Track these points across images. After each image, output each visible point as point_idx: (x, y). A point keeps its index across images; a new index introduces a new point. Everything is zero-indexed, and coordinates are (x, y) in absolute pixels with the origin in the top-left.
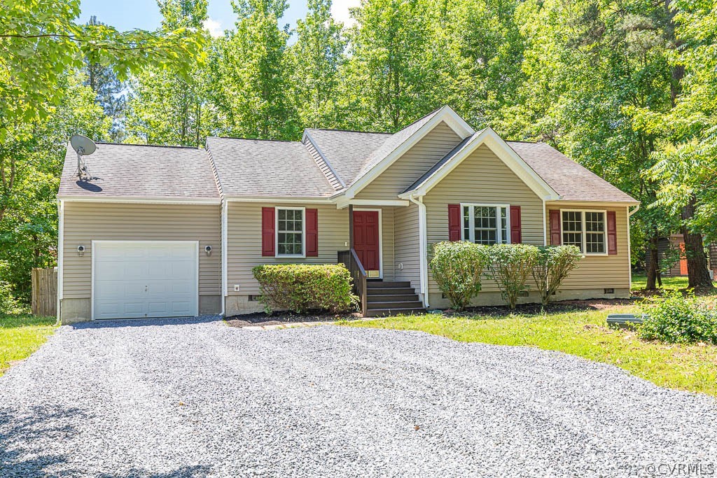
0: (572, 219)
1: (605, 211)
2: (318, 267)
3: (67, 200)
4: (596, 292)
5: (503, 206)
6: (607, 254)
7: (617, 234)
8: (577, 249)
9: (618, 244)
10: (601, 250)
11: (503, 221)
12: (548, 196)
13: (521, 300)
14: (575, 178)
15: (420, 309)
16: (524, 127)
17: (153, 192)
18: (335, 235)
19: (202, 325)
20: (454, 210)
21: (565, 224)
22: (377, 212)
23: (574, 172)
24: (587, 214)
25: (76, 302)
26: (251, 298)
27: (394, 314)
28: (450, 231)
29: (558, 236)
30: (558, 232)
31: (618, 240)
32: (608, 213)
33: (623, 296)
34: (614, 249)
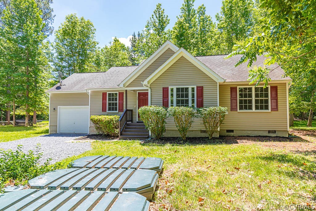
0: (246, 92)
1: (269, 86)
3: (51, 93)
4: (262, 132)
5: (193, 87)
6: (270, 111)
7: (278, 99)
9: (279, 105)
10: (267, 108)
11: (193, 94)
12: (219, 81)
13: (202, 135)
20: (165, 90)
21: (241, 95)
24: (256, 88)
25: (53, 127)
28: (163, 100)
29: (235, 101)
30: (236, 99)
31: (279, 103)
32: (271, 87)
33: (282, 135)
34: (276, 108)
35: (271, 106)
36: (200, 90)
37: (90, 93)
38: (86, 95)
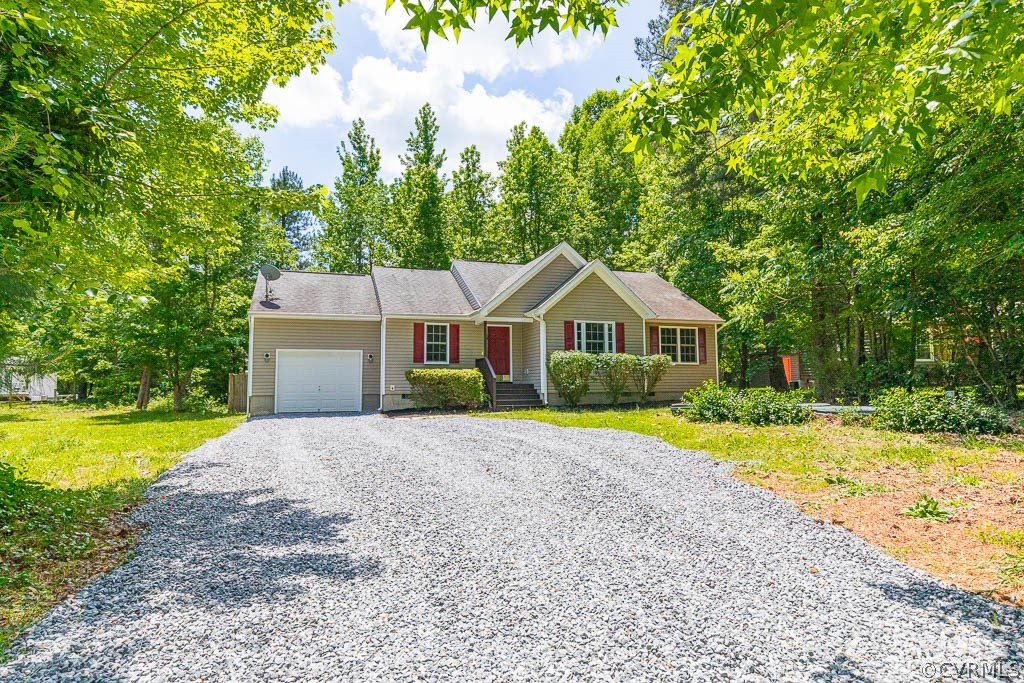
0: (670, 335)
1: (697, 328)
2: (457, 371)
3: (257, 316)
5: (610, 323)
6: (698, 364)
7: (707, 347)
8: (669, 358)
9: (707, 355)
10: (694, 360)
11: (610, 335)
12: (647, 316)
13: (622, 399)
14: (673, 301)
15: (540, 405)
16: (640, 259)
17: (326, 310)
18: (473, 346)
19: (363, 417)
20: (569, 325)
21: (663, 339)
22: (508, 328)
23: (674, 296)
24: (682, 330)
25: (262, 399)
26: (404, 396)
27: (517, 408)
28: (566, 342)
29: (656, 348)
30: (657, 344)
31: (707, 352)
32: (699, 330)
34: (704, 359)
35: (699, 356)
36: (620, 328)
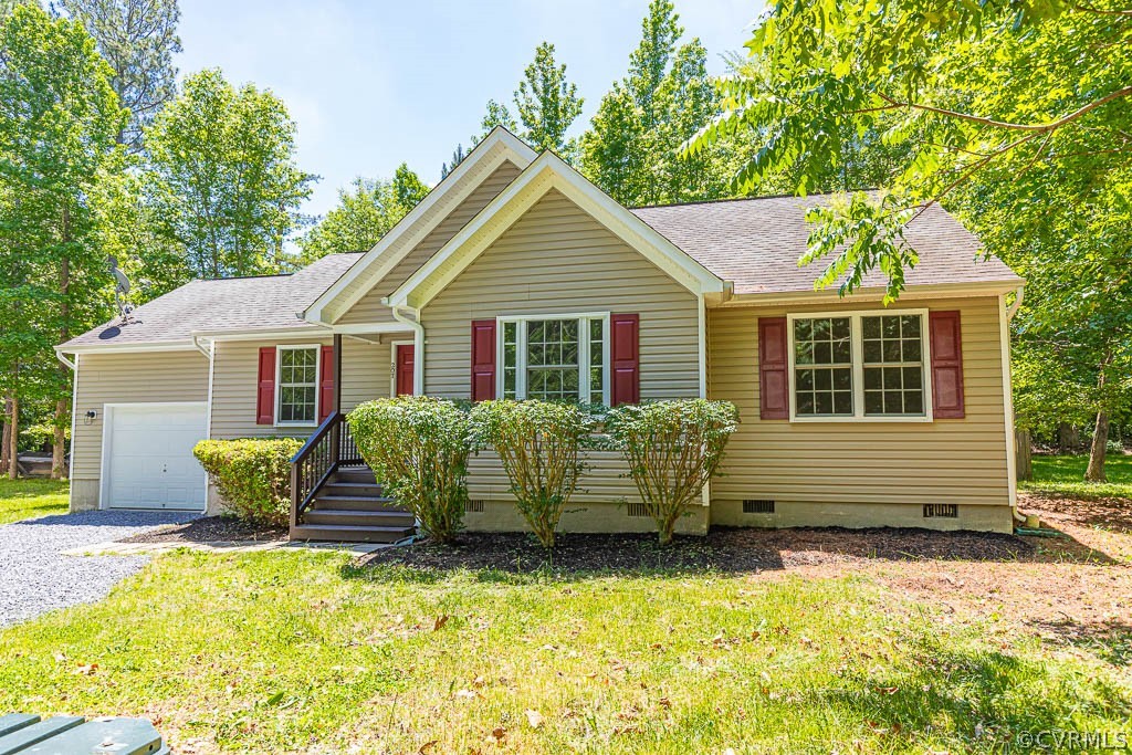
0: (827, 340)
1: (924, 313)
4: (894, 510)
5: (596, 315)
6: (929, 418)
7: (965, 365)
9: (967, 392)
10: (915, 405)
12: (705, 290)
20: (482, 333)
21: (802, 349)
24: (870, 321)
25: (85, 485)
28: (474, 375)
29: (779, 376)
30: (782, 367)
31: (967, 383)
32: (933, 316)
33: (988, 525)
34: (954, 404)
35: (935, 396)
36: (627, 329)
37: (212, 350)
38: (197, 357)
